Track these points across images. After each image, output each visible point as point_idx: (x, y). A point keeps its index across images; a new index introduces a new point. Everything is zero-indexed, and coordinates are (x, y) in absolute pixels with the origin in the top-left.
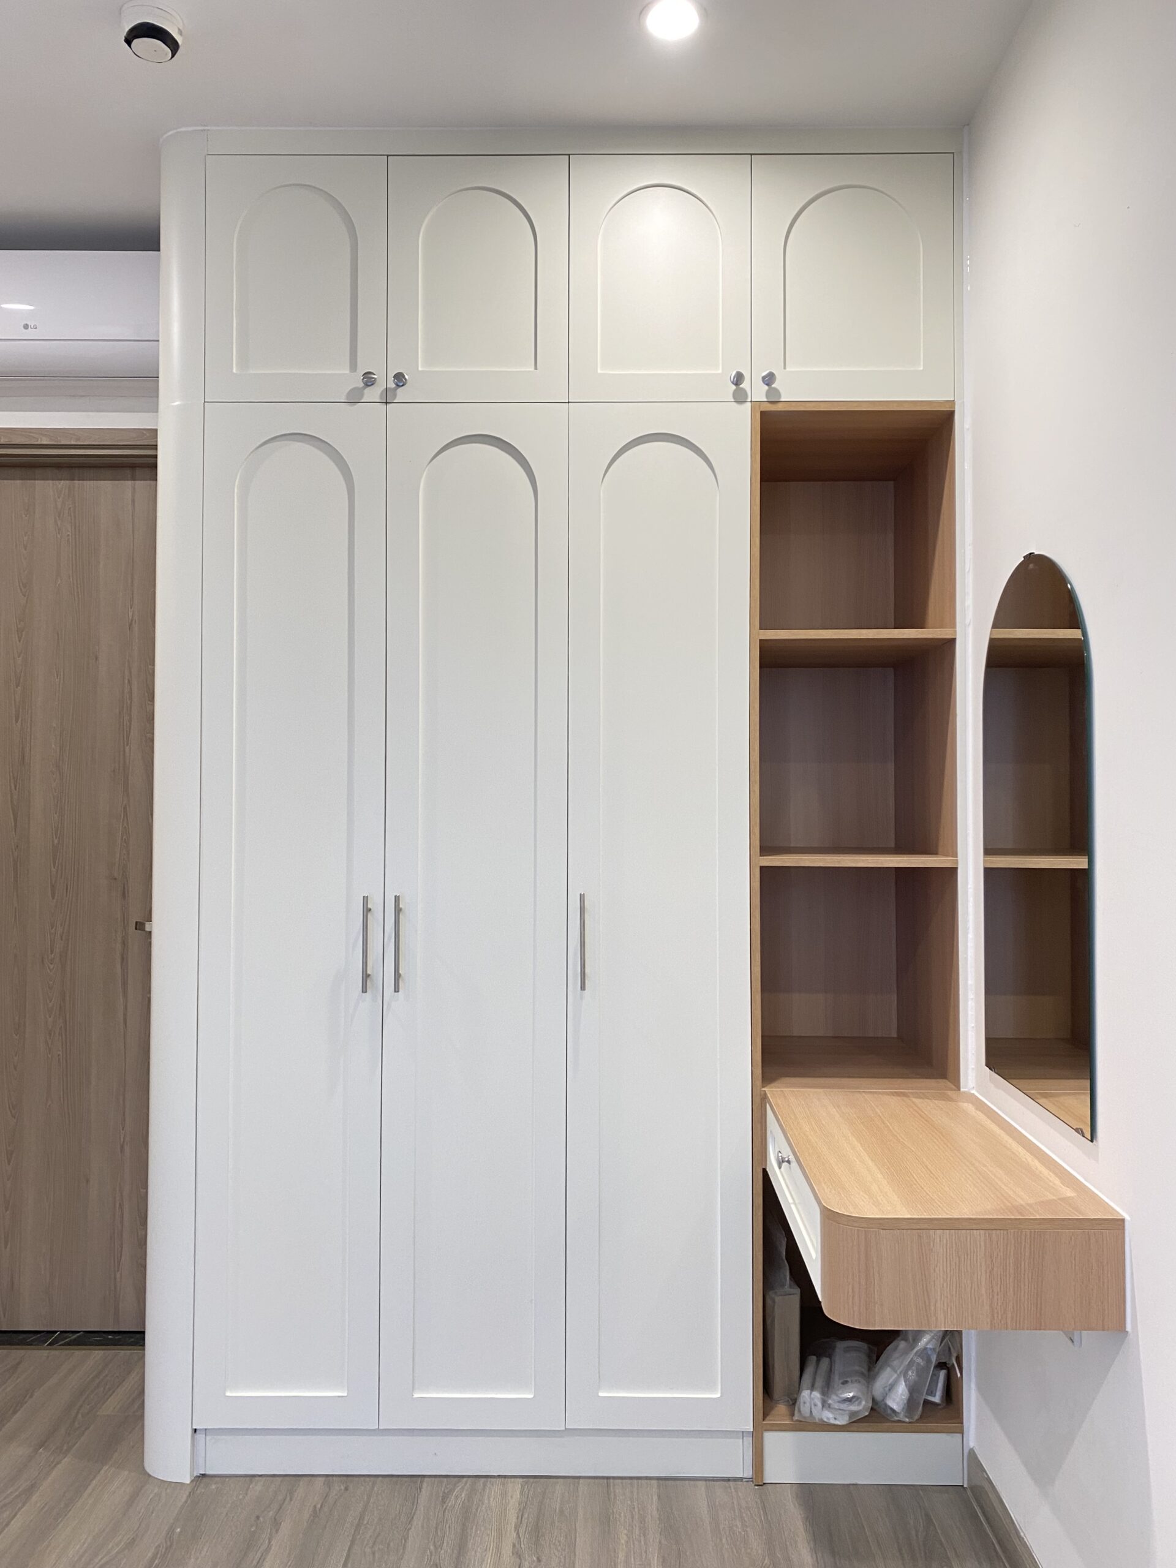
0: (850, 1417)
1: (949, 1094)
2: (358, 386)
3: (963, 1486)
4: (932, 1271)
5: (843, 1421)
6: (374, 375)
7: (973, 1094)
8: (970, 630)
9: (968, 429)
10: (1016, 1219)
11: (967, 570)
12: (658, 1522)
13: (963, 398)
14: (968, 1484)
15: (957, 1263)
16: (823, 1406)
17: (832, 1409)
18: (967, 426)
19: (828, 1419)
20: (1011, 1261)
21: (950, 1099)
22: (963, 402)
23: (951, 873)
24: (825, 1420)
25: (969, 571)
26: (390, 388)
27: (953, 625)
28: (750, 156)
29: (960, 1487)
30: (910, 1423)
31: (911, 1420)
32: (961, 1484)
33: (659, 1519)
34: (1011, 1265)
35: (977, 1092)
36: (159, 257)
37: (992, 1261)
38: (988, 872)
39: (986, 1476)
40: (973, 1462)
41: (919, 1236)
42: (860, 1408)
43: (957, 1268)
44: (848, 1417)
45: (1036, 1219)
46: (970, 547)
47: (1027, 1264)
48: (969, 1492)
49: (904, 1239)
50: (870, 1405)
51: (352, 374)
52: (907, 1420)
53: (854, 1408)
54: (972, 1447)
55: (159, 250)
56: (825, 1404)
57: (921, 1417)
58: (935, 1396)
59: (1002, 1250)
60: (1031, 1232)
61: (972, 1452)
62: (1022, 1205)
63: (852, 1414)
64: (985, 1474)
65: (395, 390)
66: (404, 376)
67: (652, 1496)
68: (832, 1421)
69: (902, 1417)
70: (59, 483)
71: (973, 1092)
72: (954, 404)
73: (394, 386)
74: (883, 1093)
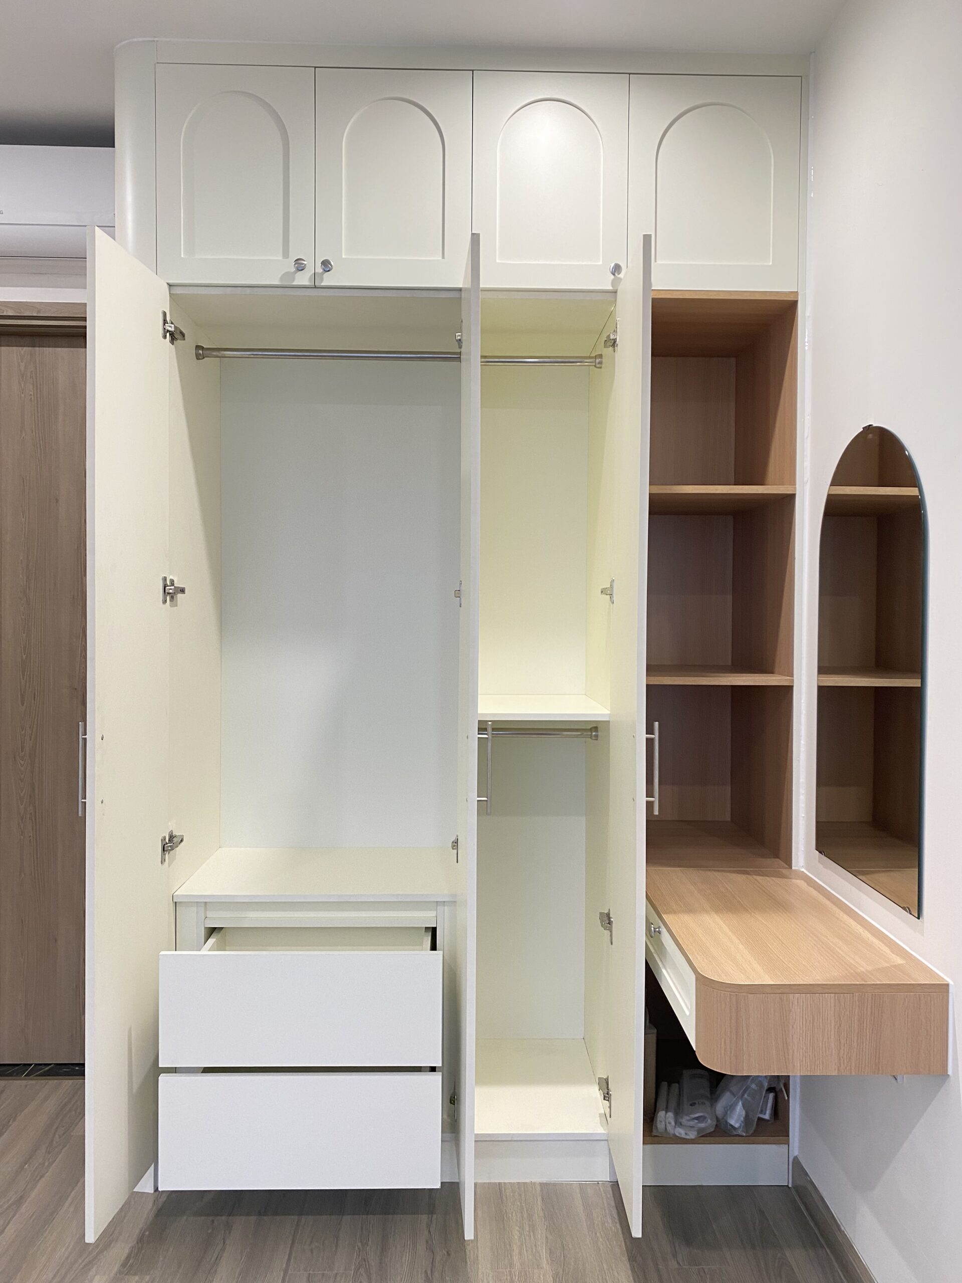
0: (698, 1133)
1: (784, 872)
2: (289, 270)
3: (787, 1186)
4: (791, 1027)
5: (692, 1135)
6: (304, 261)
7: (803, 872)
8: (808, 488)
9: (809, 317)
10: (860, 985)
11: (806, 436)
12: (544, 1220)
13: (805, 290)
14: (792, 1185)
15: (812, 1021)
16: (676, 1123)
17: (684, 1126)
18: (808, 314)
19: (681, 1134)
20: (856, 1018)
21: (783, 876)
22: (805, 293)
23: (787, 690)
24: (677, 1134)
25: (808, 436)
26: (317, 273)
27: (793, 482)
28: (628, 75)
29: (785, 1187)
30: (746, 1136)
31: (748, 1135)
32: (786, 1185)
33: (545, 1217)
34: (856, 1021)
35: (807, 870)
36: (114, 152)
37: (840, 1019)
38: (821, 690)
39: (809, 1179)
40: (797, 1167)
41: (781, 999)
42: (707, 1125)
43: (811, 1025)
44: (696, 1133)
45: (877, 985)
46: (808, 417)
47: (868, 1021)
48: (793, 1190)
49: (768, 1001)
50: (715, 1123)
51: (285, 260)
52: (744, 1134)
53: (702, 1125)
54: (796, 1155)
55: (114, 147)
56: (678, 1123)
57: (755, 1131)
58: (765, 1114)
59: (848, 1010)
60: (872, 995)
61: (796, 1159)
62: (863, 972)
63: (699, 1131)
64: (808, 1178)
65: (322, 274)
66: (330, 263)
67: (537, 1198)
68: (683, 1136)
69: (740, 1132)
70: (22, 350)
71: (803, 870)
72: (798, 294)
73: (322, 270)
74: (729, 872)
